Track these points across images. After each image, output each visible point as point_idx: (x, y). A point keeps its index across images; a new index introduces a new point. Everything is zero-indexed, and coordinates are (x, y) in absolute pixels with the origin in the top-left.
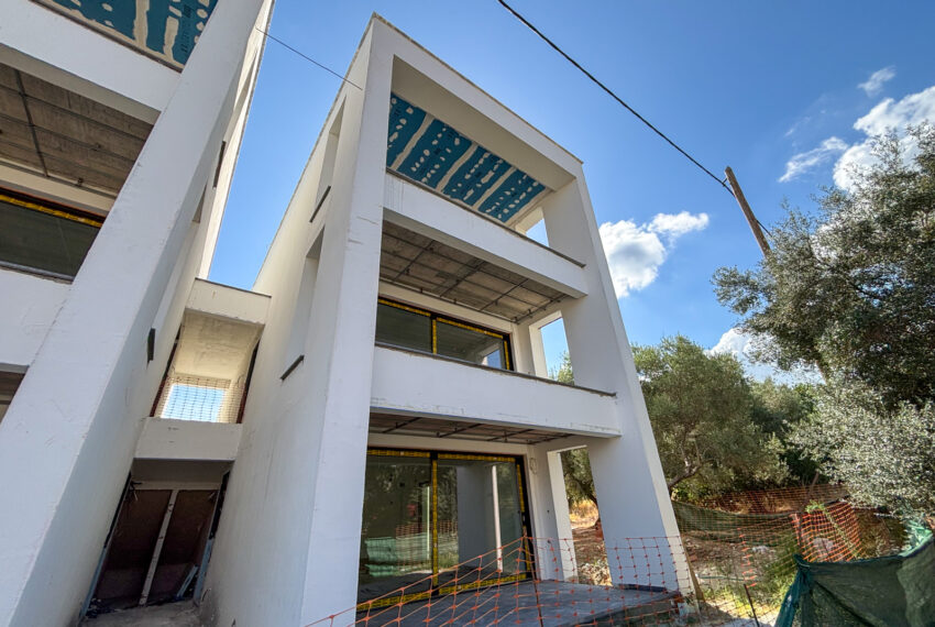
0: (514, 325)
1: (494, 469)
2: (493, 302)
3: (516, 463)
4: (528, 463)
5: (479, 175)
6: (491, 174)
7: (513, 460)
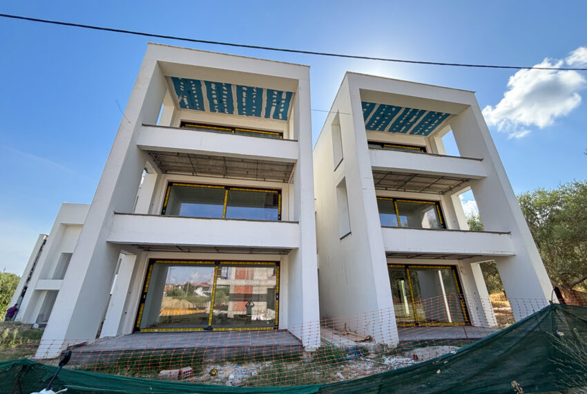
0: (441, 196)
1: (440, 272)
2: (426, 187)
3: (452, 269)
4: (459, 269)
5: (408, 119)
6: (415, 117)
7: (450, 267)
